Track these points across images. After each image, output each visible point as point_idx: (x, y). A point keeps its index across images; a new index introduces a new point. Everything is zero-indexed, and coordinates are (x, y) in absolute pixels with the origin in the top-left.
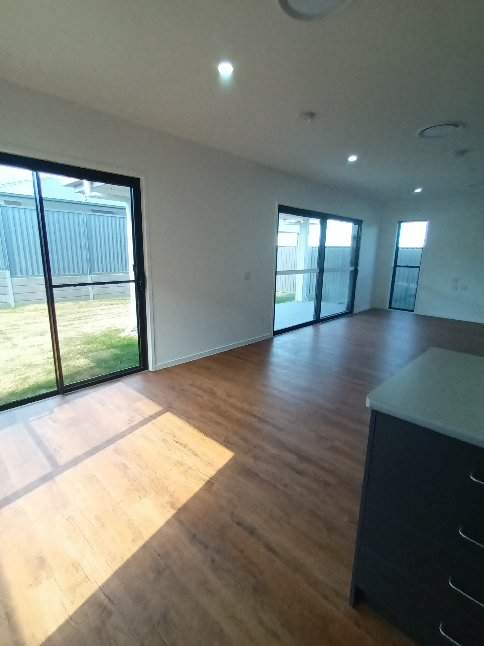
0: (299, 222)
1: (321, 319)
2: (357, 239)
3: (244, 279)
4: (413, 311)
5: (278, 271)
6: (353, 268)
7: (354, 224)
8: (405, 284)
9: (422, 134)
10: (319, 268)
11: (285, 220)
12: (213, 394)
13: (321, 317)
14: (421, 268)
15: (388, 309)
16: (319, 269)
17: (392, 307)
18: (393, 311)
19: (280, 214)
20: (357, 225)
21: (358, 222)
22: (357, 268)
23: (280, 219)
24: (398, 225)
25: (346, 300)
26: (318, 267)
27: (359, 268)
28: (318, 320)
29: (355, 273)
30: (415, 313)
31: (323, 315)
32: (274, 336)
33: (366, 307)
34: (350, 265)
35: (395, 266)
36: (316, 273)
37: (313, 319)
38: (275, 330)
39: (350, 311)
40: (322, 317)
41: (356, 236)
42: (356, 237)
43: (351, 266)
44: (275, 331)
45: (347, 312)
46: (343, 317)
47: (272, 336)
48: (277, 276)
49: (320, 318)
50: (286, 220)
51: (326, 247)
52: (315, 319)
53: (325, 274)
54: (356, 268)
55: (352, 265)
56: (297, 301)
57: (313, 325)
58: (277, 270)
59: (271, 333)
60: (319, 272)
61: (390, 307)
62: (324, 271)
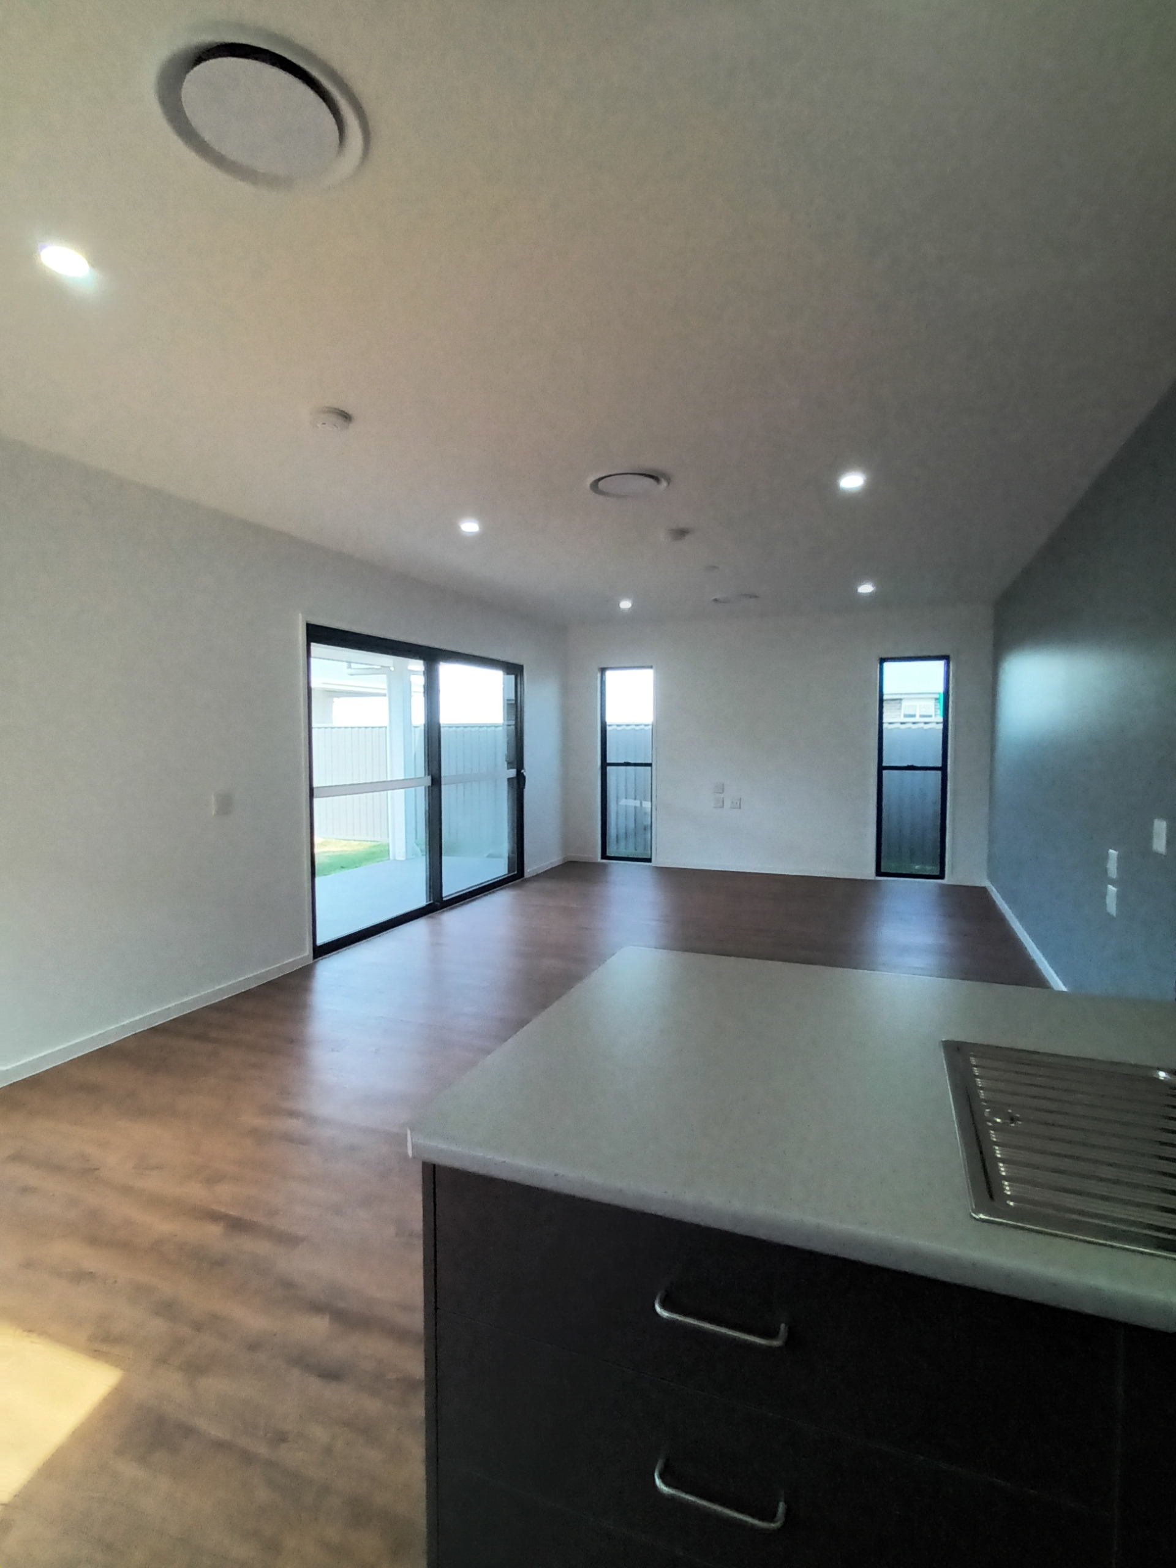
0: (384, 669)
1: (444, 899)
2: (516, 709)
3: (213, 812)
4: (649, 860)
5: (318, 788)
6: (512, 773)
7: (508, 674)
8: (632, 803)
9: (595, 485)
10: (429, 775)
11: (349, 663)
12: (88, 1172)
13: (444, 895)
14: (653, 765)
15: (599, 860)
16: (430, 777)
17: (608, 854)
18: (612, 863)
19: (314, 646)
20: (513, 677)
21: (514, 669)
22: (522, 771)
23: (315, 658)
24: (599, 675)
25: (505, 847)
26: (427, 774)
27: (526, 772)
28: (439, 904)
29: (518, 784)
30: (653, 864)
31: (449, 890)
32: (316, 960)
33: (554, 860)
34: (506, 765)
35: (605, 764)
36: (423, 787)
37: (427, 902)
38: (319, 942)
39: (516, 872)
40: (447, 894)
41: (513, 702)
42: (511, 704)
43: (508, 769)
44: (321, 946)
45: (510, 875)
46: (501, 889)
47: (311, 962)
48: (316, 801)
49: (442, 898)
50: (353, 663)
51: (442, 725)
52: (430, 901)
53: (445, 789)
54: (520, 771)
55: (510, 765)
56: (395, 860)
57: (426, 917)
58: (315, 785)
59: (308, 952)
60: (430, 784)
61: (604, 856)
62: (443, 782)
